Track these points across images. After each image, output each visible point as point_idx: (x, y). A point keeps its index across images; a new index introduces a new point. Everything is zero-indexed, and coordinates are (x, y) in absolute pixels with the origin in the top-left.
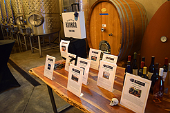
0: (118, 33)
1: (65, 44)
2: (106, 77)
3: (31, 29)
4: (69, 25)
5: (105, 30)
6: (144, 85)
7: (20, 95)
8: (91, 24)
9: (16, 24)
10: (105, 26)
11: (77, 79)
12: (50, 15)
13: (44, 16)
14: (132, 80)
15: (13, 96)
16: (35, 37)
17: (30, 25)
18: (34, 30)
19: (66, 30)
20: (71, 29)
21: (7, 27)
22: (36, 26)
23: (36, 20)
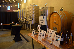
0: (60, 24)
1: (39, 26)
2: (50, 37)
3: (28, 22)
4: (41, 20)
5: (55, 23)
6: (59, 38)
7: (22, 44)
8: (50, 20)
9: (23, 19)
10: (55, 21)
11: (41, 36)
12: (36, 17)
13: (34, 17)
14: (56, 37)
15: (20, 44)
16: (29, 24)
17: (28, 20)
18: (29, 22)
19: (40, 22)
20: (42, 22)
21: (20, 20)
22: (30, 20)
23: (30, 18)
